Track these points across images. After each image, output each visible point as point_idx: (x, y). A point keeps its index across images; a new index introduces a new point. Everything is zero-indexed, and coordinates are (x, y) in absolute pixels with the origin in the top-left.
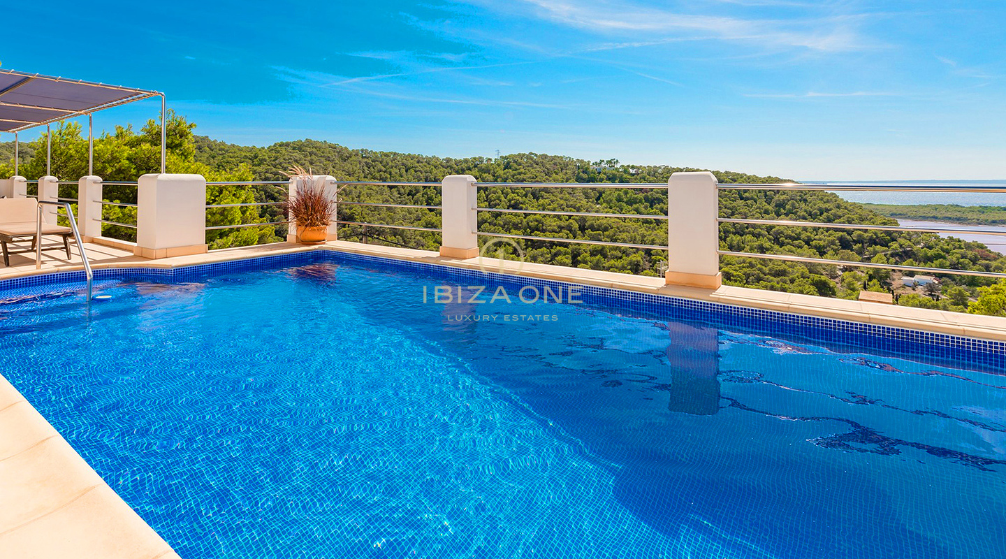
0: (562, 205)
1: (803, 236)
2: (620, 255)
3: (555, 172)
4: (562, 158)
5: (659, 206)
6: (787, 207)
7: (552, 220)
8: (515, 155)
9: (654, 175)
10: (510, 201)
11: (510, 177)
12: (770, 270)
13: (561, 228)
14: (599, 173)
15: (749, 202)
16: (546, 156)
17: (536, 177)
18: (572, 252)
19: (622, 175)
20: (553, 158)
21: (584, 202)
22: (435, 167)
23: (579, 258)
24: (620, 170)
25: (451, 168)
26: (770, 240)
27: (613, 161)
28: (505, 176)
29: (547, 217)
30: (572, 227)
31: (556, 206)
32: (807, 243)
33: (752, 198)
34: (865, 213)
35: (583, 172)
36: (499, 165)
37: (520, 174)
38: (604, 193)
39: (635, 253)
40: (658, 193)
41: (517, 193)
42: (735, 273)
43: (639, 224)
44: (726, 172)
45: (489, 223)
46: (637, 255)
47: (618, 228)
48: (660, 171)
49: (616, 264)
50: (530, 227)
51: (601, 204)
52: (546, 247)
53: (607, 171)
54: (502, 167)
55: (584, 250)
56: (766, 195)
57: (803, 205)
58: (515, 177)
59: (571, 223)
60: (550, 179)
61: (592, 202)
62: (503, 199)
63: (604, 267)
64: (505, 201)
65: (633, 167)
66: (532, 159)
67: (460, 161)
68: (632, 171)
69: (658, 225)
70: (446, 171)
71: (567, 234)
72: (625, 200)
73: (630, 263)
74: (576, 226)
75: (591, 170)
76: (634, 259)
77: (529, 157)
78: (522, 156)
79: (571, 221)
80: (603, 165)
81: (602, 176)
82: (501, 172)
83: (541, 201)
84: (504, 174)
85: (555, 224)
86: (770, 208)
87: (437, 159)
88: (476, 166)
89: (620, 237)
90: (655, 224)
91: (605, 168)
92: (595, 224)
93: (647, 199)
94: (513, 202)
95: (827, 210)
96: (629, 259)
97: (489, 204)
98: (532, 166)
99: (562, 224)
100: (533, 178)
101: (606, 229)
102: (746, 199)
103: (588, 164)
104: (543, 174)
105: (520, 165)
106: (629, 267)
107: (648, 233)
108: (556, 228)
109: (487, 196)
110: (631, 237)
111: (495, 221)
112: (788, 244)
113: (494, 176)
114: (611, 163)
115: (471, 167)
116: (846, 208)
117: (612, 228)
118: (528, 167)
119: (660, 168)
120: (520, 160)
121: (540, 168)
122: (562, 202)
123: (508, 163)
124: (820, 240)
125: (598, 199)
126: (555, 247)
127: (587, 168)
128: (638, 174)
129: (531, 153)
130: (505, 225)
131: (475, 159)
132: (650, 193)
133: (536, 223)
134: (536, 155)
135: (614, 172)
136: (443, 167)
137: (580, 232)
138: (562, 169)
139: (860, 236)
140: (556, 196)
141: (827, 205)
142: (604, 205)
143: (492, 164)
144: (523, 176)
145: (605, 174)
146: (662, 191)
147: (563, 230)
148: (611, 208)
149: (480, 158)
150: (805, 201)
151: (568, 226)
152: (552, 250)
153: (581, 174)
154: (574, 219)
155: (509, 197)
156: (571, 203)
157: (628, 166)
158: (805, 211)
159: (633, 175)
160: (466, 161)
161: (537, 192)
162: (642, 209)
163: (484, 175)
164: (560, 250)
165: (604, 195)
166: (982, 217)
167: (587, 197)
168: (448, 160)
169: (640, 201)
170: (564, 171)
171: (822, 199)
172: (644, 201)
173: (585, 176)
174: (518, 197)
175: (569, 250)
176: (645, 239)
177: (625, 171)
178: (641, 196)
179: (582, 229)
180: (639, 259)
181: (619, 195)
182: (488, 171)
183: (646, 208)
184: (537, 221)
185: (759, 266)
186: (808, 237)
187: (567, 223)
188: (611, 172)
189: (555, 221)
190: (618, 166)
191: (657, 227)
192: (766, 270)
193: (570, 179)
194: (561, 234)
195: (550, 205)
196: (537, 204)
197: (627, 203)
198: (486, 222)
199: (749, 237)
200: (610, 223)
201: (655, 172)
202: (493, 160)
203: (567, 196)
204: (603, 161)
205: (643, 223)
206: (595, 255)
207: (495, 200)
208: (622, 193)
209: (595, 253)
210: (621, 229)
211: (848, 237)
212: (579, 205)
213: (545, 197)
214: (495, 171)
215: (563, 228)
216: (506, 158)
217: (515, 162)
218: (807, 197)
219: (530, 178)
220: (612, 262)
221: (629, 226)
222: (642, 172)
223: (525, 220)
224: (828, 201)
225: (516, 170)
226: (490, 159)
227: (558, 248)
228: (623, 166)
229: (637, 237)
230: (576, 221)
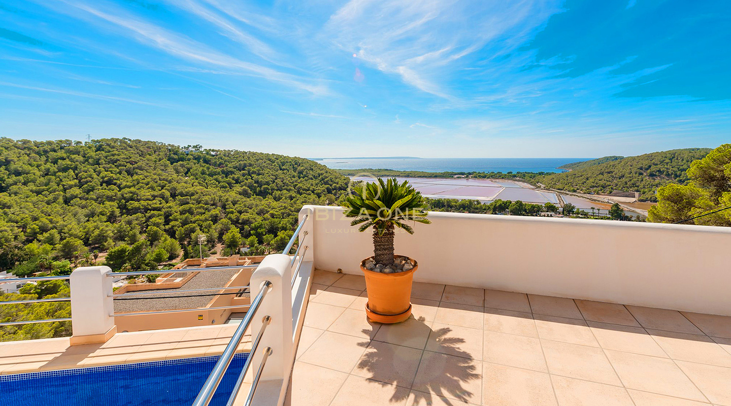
0: (156, 179)
1: (311, 189)
2: (204, 211)
3: (148, 154)
4: (155, 143)
5: (231, 176)
6: (304, 173)
7: (147, 191)
8: (107, 140)
9: (228, 156)
10: (103, 178)
11: (103, 158)
12: (295, 209)
13: (154, 197)
14: (187, 154)
15: (285, 171)
16: (140, 141)
17: (130, 158)
18: (165, 213)
19: (205, 156)
20: (146, 143)
21: (175, 176)
22: (6, 148)
23: (170, 218)
24: (204, 152)
25: (29, 149)
26: (295, 192)
27: (198, 146)
28: (97, 157)
29: (142, 189)
30: (164, 195)
31: (149, 180)
32: (313, 192)
33: (286, 169)
34: (337, 175)
35: (174, 154)
36: (90, 148)
37: (113, 155)
38: (191, 168)
39: (214, 209)
40: (231, 168)
41: (110, 171)
42: (276, 213)
43: (217, 189)
44: (273, 154)
45: (79, 198)
46: (216, 210)
47: (202, 193)
48: (232, 153)
49: (200, 218)
50: (124, 198)
51: (189, 177)
52: (141, 212)
53: (193, 153)
54: (94, 149)
55: (175, 211)
56: (293, 167)
57: (311, 172)
58: (108, 158)
59: (164, 193)
60: (145, 159)
61: (182, 176)
62: (95, 176)
63: (191, 221)
64: (98, 179)
65: (213, 151)
66: (125, 143)
67: (42, 143)
68: (213, 153)
69: (231, 189)
70: (23, 152)
71: (160, 201)
72: (207, 173)
73: (211, 216)
74: (168, 194)
75: (180, 152)
76: (214, 213)
77: (123, 141)
78: (116, 140)
79: (163, 191)
80: (190, 149)
81: (190, 157)
82: (93, 154)
83: (135, 177)
84: (96, 155)
85: (149, 194)
86: (296, 174)
87: (9, 140)
88: (62, 148)
89: (203, 199)
90: (228, 188)
91: (192, 151)
92: (184, 192)
93: (223, 172)
94: (106, 178)
95: (322, 174)
96: (210, 213)
97: (80, 182)
98: (126, 149)
99: (156, 193)
100: (127, 158)
101: (193, 195)
102: (284, 170)
103: (178, 148)
104: (138, 155)
105: (113, 147)
106: (210, 219)
107: (224, 195)
108: (150, 197)
109: (77, 175)
110: (212, 198)
111: (87, 196)
112: (304, 193)
113: (84, 157)
114: (197, 147)
115: (56, 148)
116: (330, 173)
117: (197, 194)
118: (122, 149)
119: (232, 151)
120: (113, 144)
121: (134, 150)
122: (155, 177)
123: (100, 146)
124: (319, 190)
125: (186, 173)
126: (149, 211)
127: (177, 151)
128: (217, 155)
129: (125, 139)
130: (98, 198)
131: (61, 141)
132: (225, 168)
133: (131, 195)
134: (130, 140)
135: (199, 154)
136: (18, 148)
137: (171, 198)
138: (155, 152)
139: (335, 186)
140: (150, 173)
141: (322, 172)
142: (192, 177)
143: (82, 147)
144: (116, 157)
145: (192, 155)
146: (233, 166)
147: (156, 198)
148: (197, 179)
149: (67, 140)
150: (312, 169)
151: (161, 194)
152: (146, 214)
153: (172, 155)
154: (166, 189)
155: (101, 175)
156: (164, 177)
157: (210, 150)
158: (312, 175)
159: (213, 156)
160: (49, 143)
161: (131, 170)
162: (220, 179)
163: (73, 156)
164: (154, 214)
165: (191, 170)
166: (379, 173)
167: (177, 172)
168: (25, 142)
169: (219, 174)
170: (157, 153)
171: (319, 169)
172: (221, 173)
173: (176, 157)
174: (112, 175)
175: (162, 213)
176: (222, 198)
177: (207, 153)
178: (219, 170)
179: (173, 196)
180: (218, 212)
181: (203, 170)
182: (78, 153)
183: (223, 178)
184: (131, 193)
185: (289, 207)
186: (313, 189)
187: (160, 192)
188: (196, 154)
189: (149, 192)
190: (202, 149)
191: (230, 190)
192: (293, 209)
193: (163, 159)
194: (154, 201)
195: (144, 179)
196: (131, 179)
197: (209, 175)
198: (76, 197)
199: (285, 192)
200: (195, 189)
201: (229, 154)
202: (83, 143)
203: (160, 172)
204: (190, 146)
205: (220, 188)
206: (185, 214)
207: (86, 178)
208: (205, 169)
209: (184, 212)
210: (205, 194)
211: (331, 187)
212: (170, 178)
213: (139, 173)
214: (86, 152)
215: (156, 196)
216: (98, 141)
217: (108, 145)
218: (313, 168)
219: (124, 158)
220: (198, 217)
221: (210, 191)
222: (220, 154)
223: (119, 193)
224: (322, 170)
225: (109, 152)
226: (80, 143)
227: (152, 212)
228: (206, 150)
229: (216, 198)
230: (168, 190)
